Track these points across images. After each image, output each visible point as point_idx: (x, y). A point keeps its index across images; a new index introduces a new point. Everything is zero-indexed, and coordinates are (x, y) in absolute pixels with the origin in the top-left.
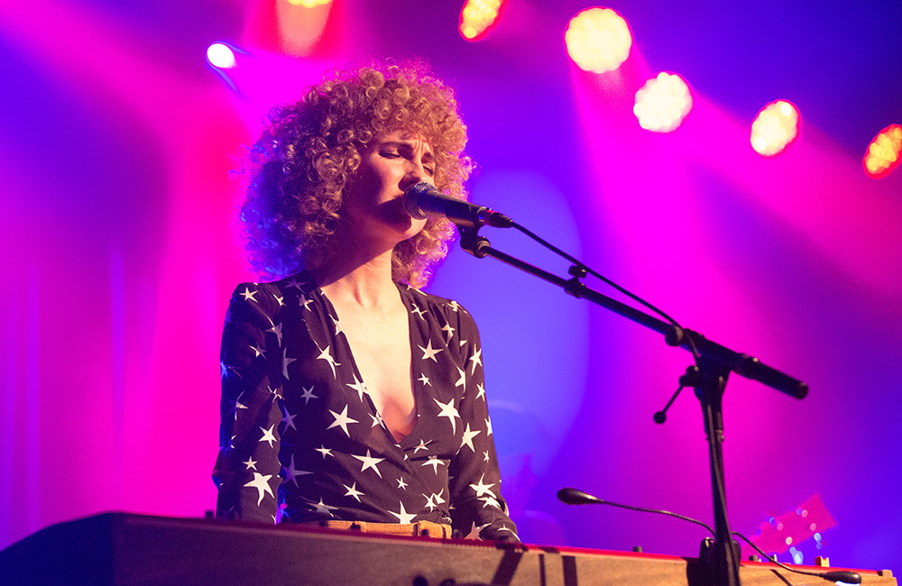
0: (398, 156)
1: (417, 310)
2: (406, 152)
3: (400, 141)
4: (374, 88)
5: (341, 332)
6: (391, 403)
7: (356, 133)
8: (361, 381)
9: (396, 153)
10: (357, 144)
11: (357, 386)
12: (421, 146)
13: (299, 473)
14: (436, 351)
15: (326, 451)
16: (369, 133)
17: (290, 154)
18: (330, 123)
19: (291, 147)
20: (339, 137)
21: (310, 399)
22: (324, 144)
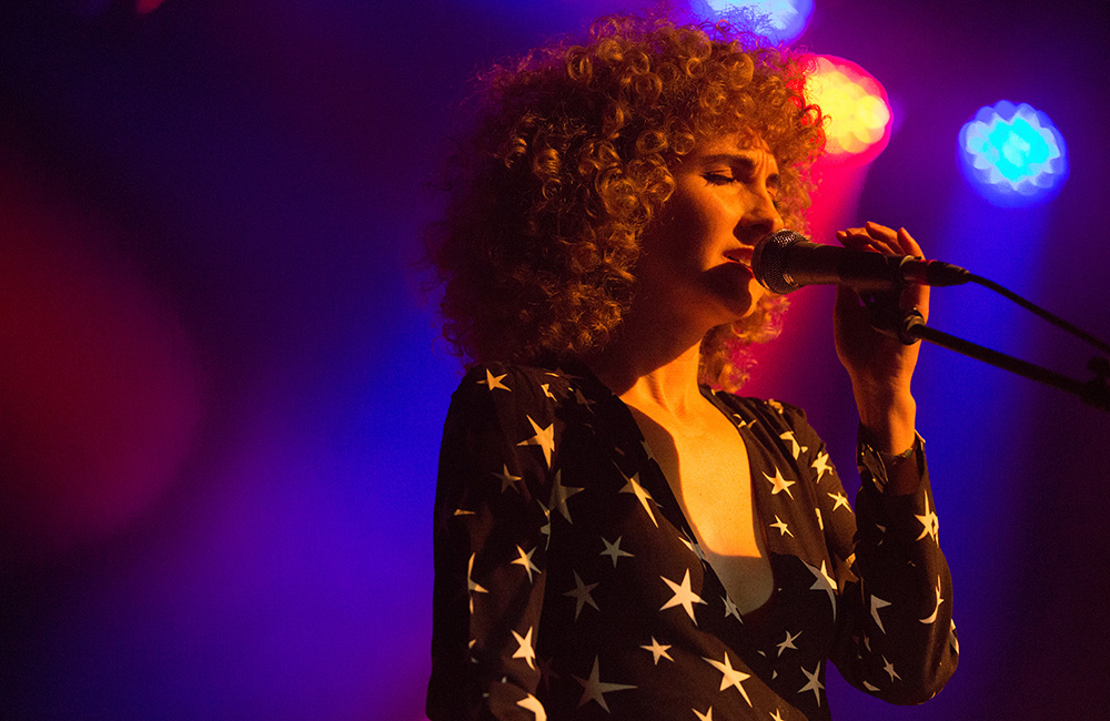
0: (730, 180)
1: (744, 423)
3: (735, 153)
4: (697, 60)
9: (728, 173)
12: (764, 160)
14: (787, 483)
15: (659, 650)
16: (691, 137)
17: (553, 166)
18: (622, 117)
19: (553, 153)
20: (640, 143)
21: (620, 558)
22: (614, 154)
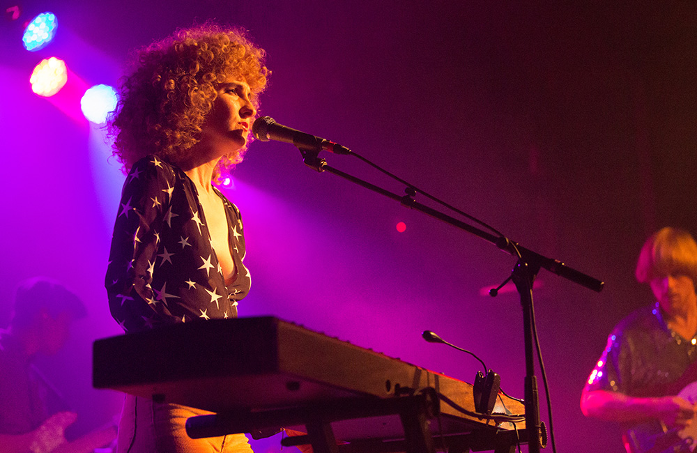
0: (235, 93)
2: (239, 91)
3: (236, 82)
4: (226, 46)
13: (170, 296)
15: (191, 284)
16: (224, 76)
17: (173, 86)
18: (198, 69)
19: (172, 81)
20: (204, 77)
21: (186, 245)
22: (196, 82)
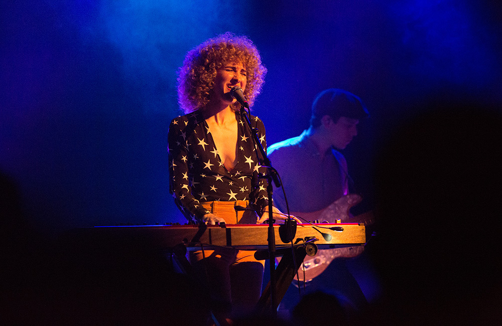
1: (241, 122)
2: (234, 70)
3: (232, 66)
5: (210, 133)
6: (227, 157)
7: (216, 64)
8: (216, 150)
10: (216, 68)
11: (215, 152)
13: (196, 183)
14: (246, 138)
15: (204, 175)
16: (221, 64)
21: (196, 158)
